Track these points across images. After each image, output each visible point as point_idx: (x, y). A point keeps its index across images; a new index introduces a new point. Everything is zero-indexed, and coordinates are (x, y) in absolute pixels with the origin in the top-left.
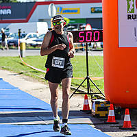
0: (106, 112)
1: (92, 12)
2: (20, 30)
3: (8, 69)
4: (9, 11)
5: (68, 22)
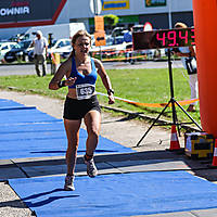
0: (208, 151)
1: (147, 6)
2: (50, 35)
3: (40, 93)
4: (26, 10)
5: (116, 21)
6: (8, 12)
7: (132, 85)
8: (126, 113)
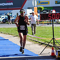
1: (56, 4)
2: (17, 13)
4: (12, 4)
5: (43, 9)
6: (5, 4)
7: (45, 32)
8: (40, 42)
